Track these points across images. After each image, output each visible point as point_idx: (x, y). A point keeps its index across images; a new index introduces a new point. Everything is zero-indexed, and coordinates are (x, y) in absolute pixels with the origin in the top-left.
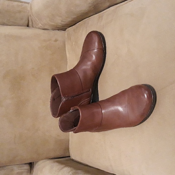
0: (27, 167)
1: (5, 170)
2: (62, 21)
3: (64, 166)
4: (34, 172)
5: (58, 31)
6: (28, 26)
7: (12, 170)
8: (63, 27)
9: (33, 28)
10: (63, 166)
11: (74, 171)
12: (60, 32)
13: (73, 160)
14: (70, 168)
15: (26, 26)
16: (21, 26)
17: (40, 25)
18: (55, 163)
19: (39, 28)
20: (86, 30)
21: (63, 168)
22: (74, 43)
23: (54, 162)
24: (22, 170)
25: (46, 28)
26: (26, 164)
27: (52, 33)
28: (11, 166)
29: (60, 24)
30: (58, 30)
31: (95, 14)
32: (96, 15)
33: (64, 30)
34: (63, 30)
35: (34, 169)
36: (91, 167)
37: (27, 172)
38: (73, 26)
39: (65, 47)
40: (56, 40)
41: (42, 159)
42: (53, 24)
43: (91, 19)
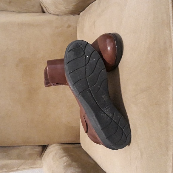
7: (25, 151)
40: (69, 27)
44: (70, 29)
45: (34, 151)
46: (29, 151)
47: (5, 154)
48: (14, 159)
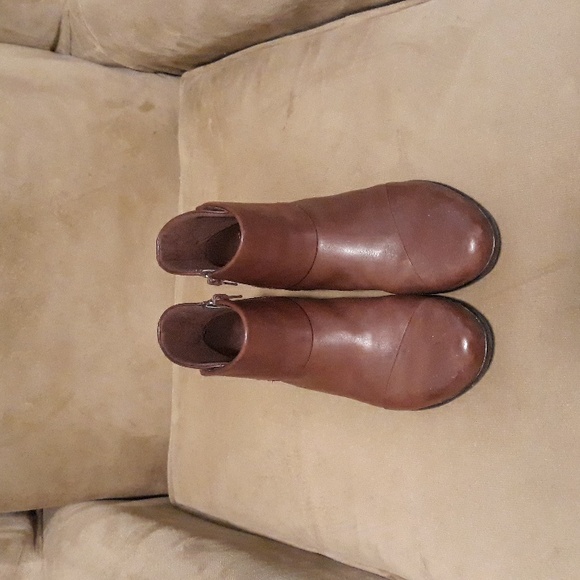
0: (23, 525)
2: (179, 45)
3: (155, 523)
4: (45, 540)
6: (53, 49)
8: (176, 63)
9: (69, 56)
10: (150, 524)
11: (192, 540)
12: (162, 80)
13: (177, 508)
14: (174, 531)
17: (99, 48)
19: (91, 60)
20: (259, 82)
21: (151, 531)
22: (211, 121)
23: (118, 512)
24: (8, 536)
26: (17, 514)
27: (136, 80)
29: (168, 54)
30: (156, 72)
31: (291, 34)
32: (294, 37)
33: (175, 75)
34: (173, 75)
35: (45, 532)
37: (24, 542)
38: (209, 63)
39: (176, 132)
40: (147, 107)
41: (75, 501)
43: (275, 47)
44: (151, 114)
45: (5, 532)
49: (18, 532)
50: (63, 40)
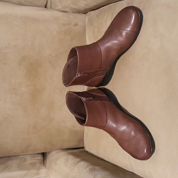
0: (40, 157)
1: (18, 159)
2: (85, 5)
5: (78, 14)
6: (46, 7)
7: (25, 160)
9: (51, 9)
12: (80, 15)
13: (87, 152)
15: (44, 7)
16: (38, 7)
17: (60, 7)
18: (70, 155)
19: (58, 10)
22: (96, 30)
24: (36, 161)
25: (66, 10)
27: (72, 16)
28: (24, 156)
34: (84, 13)
35: (47, 159)
36: (107, 162)
37: (40, 163)
39: (85, 33)
40: (76, 25)
41: (56, 150)
42: (75, 7)
44: (77, 27)
45: (35, 160)
46: (29, 160)
47: (4, 165)
48: (16, 171)
49: (39, 160)
50: (49, 4)
